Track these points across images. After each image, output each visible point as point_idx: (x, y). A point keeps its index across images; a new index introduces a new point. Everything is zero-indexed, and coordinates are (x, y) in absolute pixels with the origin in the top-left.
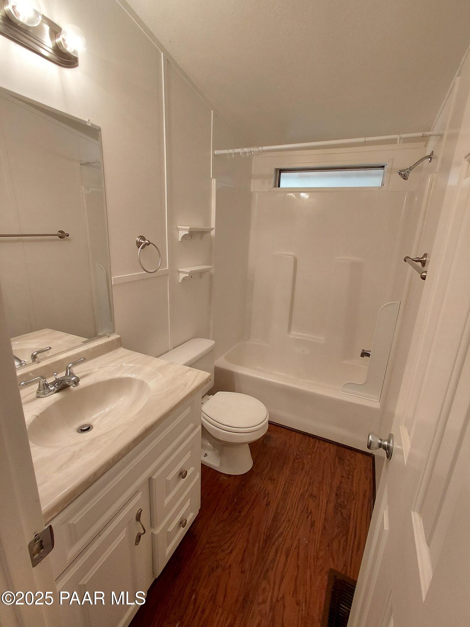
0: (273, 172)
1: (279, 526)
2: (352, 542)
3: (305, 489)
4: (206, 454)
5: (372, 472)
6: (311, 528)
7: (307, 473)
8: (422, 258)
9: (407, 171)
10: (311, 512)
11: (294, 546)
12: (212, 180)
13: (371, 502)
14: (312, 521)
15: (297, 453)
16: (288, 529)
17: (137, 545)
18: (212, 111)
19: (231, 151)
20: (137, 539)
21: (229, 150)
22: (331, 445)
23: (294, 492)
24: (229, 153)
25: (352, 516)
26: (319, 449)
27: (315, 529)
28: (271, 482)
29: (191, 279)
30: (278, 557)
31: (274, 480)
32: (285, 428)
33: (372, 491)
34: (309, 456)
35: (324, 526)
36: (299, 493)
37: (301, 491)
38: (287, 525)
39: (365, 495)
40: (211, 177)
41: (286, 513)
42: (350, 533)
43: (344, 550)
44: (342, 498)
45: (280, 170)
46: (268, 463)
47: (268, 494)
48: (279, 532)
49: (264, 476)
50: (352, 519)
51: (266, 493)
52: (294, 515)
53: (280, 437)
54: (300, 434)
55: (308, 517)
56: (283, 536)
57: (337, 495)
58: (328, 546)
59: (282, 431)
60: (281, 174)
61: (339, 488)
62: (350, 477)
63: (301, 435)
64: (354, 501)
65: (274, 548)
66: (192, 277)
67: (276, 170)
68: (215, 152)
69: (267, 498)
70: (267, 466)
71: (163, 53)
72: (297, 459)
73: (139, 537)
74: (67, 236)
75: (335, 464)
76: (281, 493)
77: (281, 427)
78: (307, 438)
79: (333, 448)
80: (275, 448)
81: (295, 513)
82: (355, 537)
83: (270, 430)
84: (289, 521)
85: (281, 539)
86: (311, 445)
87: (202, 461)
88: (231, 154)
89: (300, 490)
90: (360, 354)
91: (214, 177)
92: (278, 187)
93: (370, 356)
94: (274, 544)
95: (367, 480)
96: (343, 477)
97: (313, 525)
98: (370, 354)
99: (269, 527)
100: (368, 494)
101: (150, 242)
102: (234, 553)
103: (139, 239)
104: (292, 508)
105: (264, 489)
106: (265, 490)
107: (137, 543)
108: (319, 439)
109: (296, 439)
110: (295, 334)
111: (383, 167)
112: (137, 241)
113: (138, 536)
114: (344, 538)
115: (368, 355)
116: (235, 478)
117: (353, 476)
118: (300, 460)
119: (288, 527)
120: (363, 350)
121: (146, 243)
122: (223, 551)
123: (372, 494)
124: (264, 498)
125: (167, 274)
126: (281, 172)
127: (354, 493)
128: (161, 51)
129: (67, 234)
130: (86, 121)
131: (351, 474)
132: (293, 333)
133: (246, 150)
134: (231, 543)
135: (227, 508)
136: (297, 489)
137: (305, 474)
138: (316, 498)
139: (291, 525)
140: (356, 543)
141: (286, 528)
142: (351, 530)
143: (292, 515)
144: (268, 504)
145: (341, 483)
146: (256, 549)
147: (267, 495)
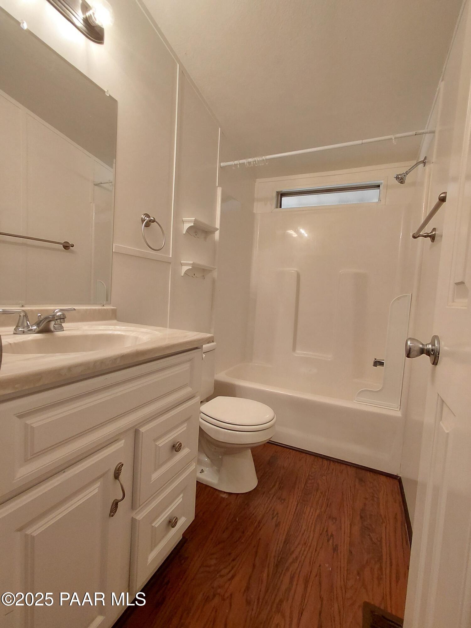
0: (275, 194)
1: (292, 549)
2: (388, 571)
3: (322, 510)
4: (202, 470)
5: (400, 495)
6: (334, 552)
7: (323, 493)
8: (431, 233)
9: (404, 174)
10: (332, 535)
11: (314, 574)
12: (218, 188)
13: (405, 526)
14: (334, 545)
15: (309, 474)
16: (305, 553)
17: (112, 516)
18: (220, 129)
19: (236, 162)
20: (113, 508)
21: (234, 162)
22: (349, 467)
23: (309, 513)
24: (234, 164)
25: (384, 541)
26: (334, 470)
27: (339, 554)
28: (281, 501)
29: (193, 276)
30: (294, 587)
31: (284, 500)
32: (293, 450)
33: (404, 515)
34: (324, 478)
35: (351, 552)
36: (315, 514)
37: (318, 511)
38: (303, 549)
39: (395, 518)
40: (217, 185)
41: (301, 535)
42: (384, 560)
43: (379, 579)
44: (368, 521)
45: (281, 194)
46: (276, 482)
47: (277, 514)
48: (294, 556)
49: (272, 496)
50: (384, 544)
51: (275, 513)
52: (311, 538)
53: (288, 458)
54: (311, 456)
55: (328, 541)
56: (298, 562)
57: (361, 517)
58: (358, 574)
59: (291, 452)
60: (283, 198)
61: (363, 510)
62: (375, 499)
63: (313, 457)
64: (384, 525)
65: (288, 574)
66: (194, 274)
67: (278, 193)
68: (221, 164)
69: (276, 518)
70: (274, 486)
71: (179, 64)
72: (309, 479)
73: (116, 504)
74: (72, 246)
75: (355, 486)
76: (293, 513)
77: (288, 448)
78: (321, 460)
79: (352, 471)
80: (283, 467)
81: (312, 535)
82: (391, 565)
83: (276, 451)
84: (305, 544)
85: (296, 565)
86: (325, 467)
87: (197, 478)
88: (236, 165)
89: (316, 511)
90: (372, 364)
91: (219, 185)
92: (280, 208)
93: (383, 365)
94: (288, 569)
95: (395, 502)
96: (366, 499)
97: (335, 549)
98: (383, 363)
99: (280, 550)
100: (399, 517)
101: (156, 220)
102: (237, 579)
103: (144, 216)
104: (307, 530)
105: (272, 509)
106: (274, 510)
107: (112, 514)
108: (333, 461)
109: (307, 460)
110: (299, 353)
111: (379, 186)
112: (142, 219)
113: (115, 502)
114: (377, 566)
115: (382, 364)
116: (237, 496)
117: (378, 498)
118: (313, 481)
119: (304, 551)
120: (375, 359)
121: (151, 220)
122: (222, 576)
123: (404, 518)
124: (273, 518)
125: (170, 262)
126: (282, 196)
127: (383, 516)
128: (178, 62)
129: (73, 244)
130: (105, 91)
131: (376, 495)
132: (298, 351)
133: (250, 160)
134: (232, 568)
135: (227, 528)
136: (312, 509)
137: (321, 495)
138: (336, 521)
139: (307, 549)
140: (394, 571)
141: (302, 552)
142: (384, 557)
143: (309, 537)
144: (278, 525)
145: (365, 504)
146: (265, 575)
147: (275, 515)
